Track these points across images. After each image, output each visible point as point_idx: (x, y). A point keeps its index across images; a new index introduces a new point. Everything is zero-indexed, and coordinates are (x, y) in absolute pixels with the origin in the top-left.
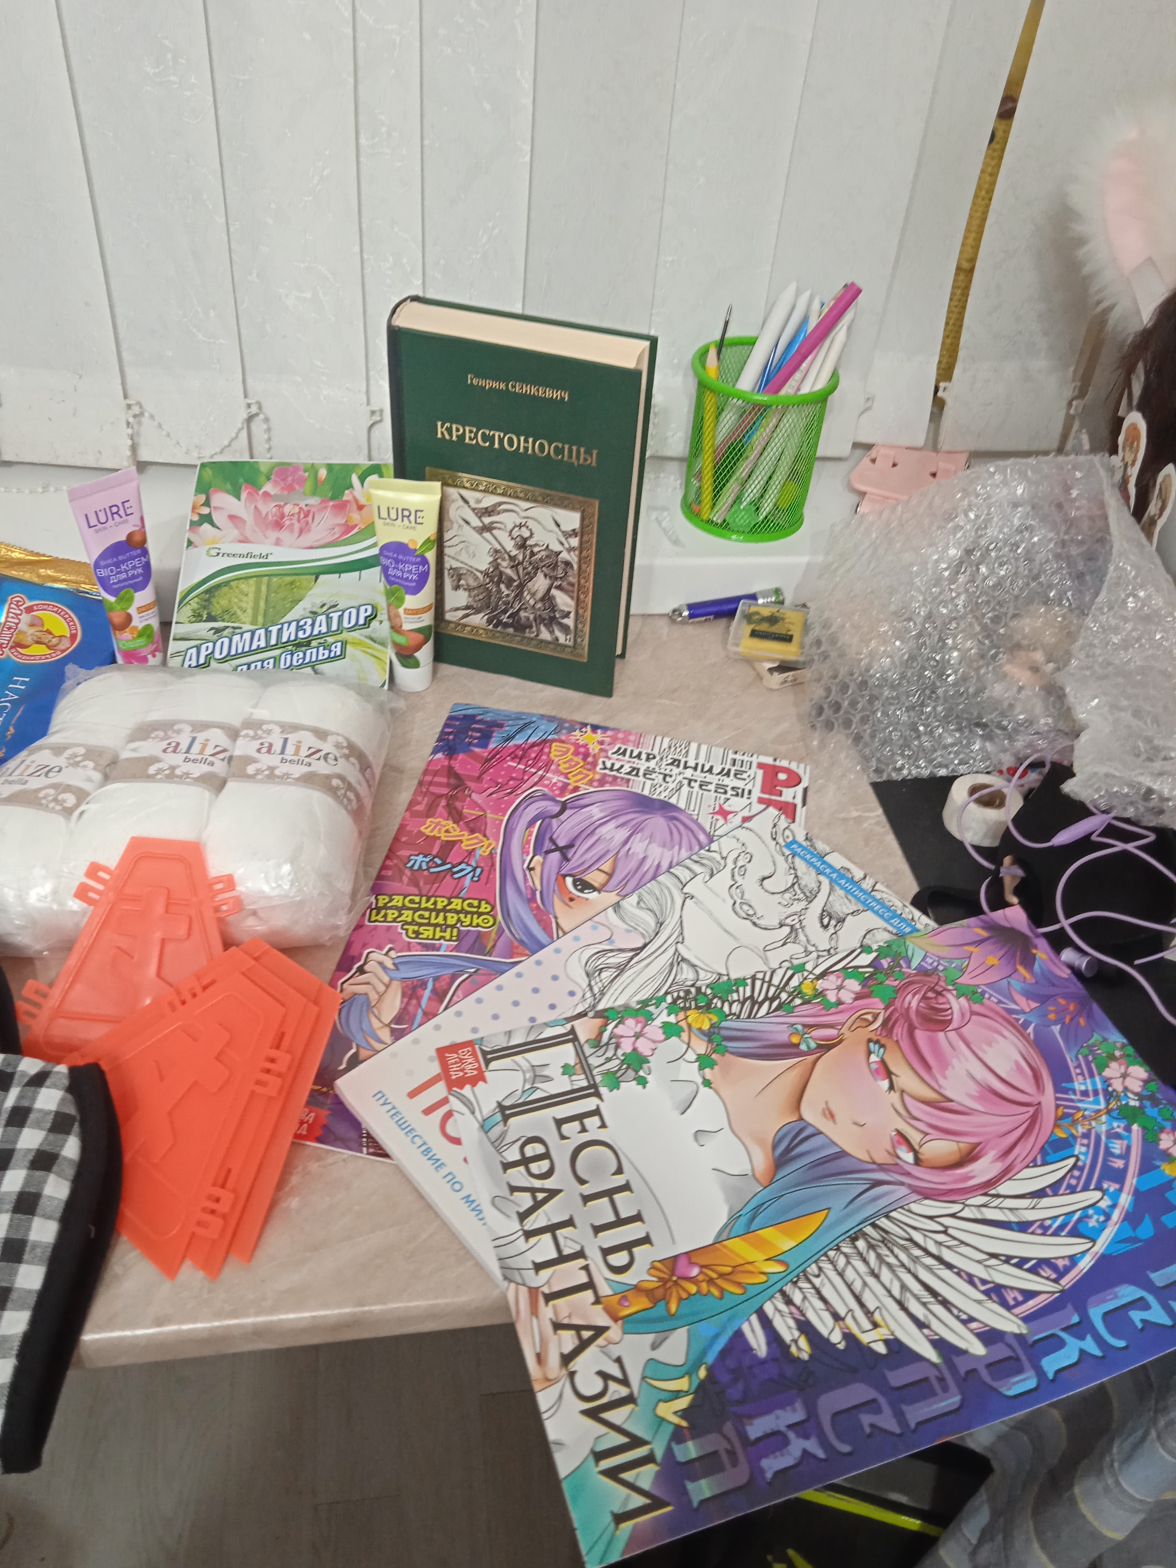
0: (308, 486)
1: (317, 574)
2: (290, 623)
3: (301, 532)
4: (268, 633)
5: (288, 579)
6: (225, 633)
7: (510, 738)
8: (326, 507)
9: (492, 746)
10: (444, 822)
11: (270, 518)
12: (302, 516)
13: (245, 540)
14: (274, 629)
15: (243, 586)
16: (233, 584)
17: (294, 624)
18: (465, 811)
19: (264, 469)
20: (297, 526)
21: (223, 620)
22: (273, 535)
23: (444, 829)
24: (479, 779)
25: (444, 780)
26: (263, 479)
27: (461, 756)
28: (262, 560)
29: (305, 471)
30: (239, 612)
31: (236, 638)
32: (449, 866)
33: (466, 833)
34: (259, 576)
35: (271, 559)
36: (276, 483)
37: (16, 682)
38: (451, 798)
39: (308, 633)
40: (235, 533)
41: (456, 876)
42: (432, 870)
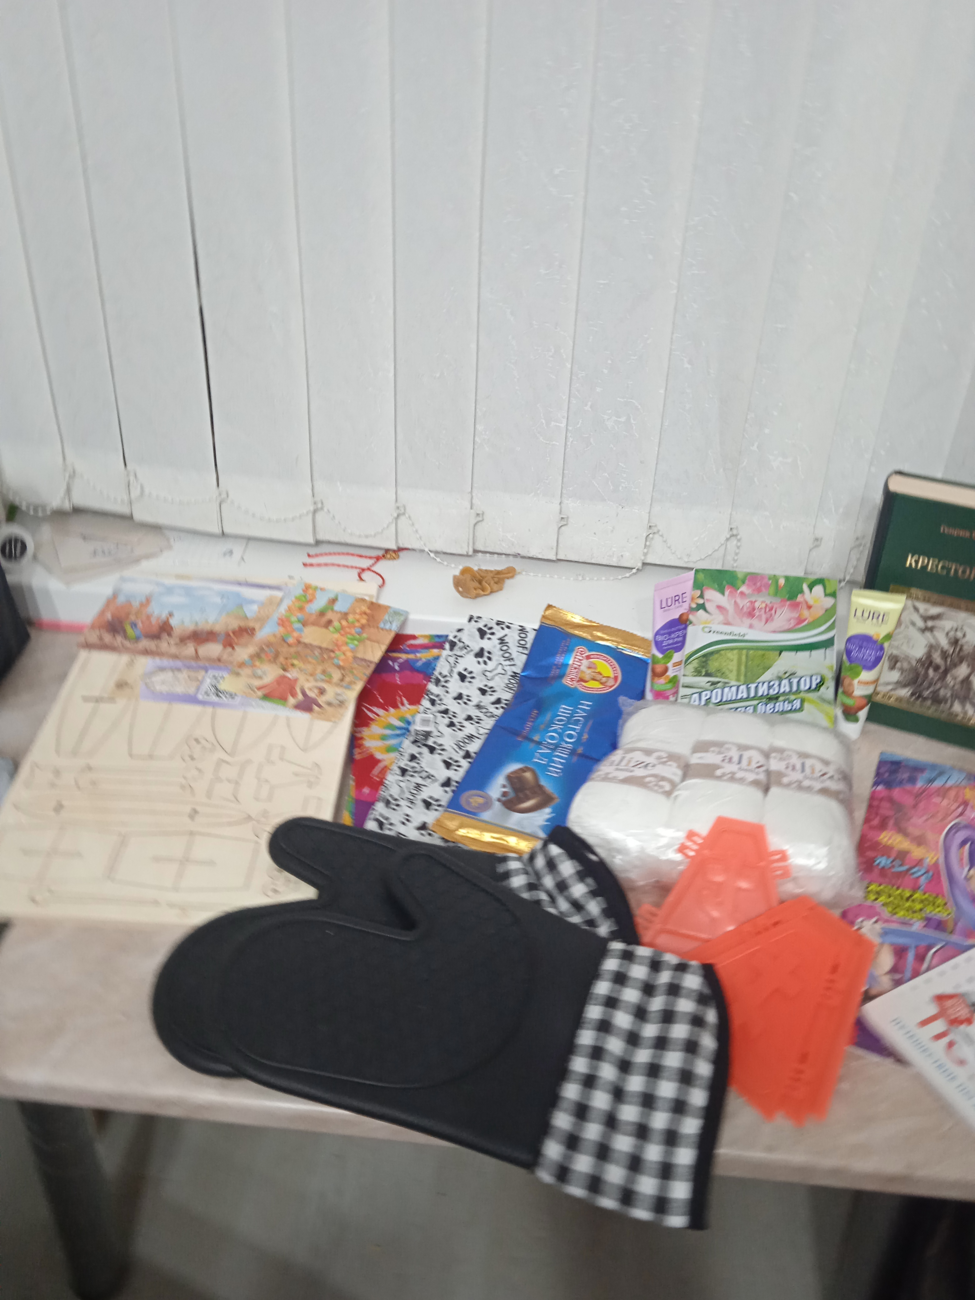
0: (772, 590)
1: (781, 650)
2: (764, 683)
3: (766, 622)
4: (748, 689)
5: (760, 652)
6: (719, 685)
7: (932, 781)
8: (785, 606)
10: (895, 836)
11: (745, 609)
12: (767, 610)
13: (728, 623)
14: (753, 686)
15: (730, 654)
16: (722, 652)
17: (766, 685)
18: (909, 829)
19: (740, 576)
20: (764, 617)
21: (717, 677)
22: (748, 621)
23: (897, 841)
24: (915, 808)
25: (888, 806)
26: (739, 582)
27: (897, 790)
28: (741, 638)
29: (770, 579)
30: (727, 672)
31: (726, 690)
33: (914, 846)
34: (741, 649)
35: (746, 638)
36: (749, 586)
37: (583, 704)
38: (897, 819)
39: (776, 692)
40: (721, 618)
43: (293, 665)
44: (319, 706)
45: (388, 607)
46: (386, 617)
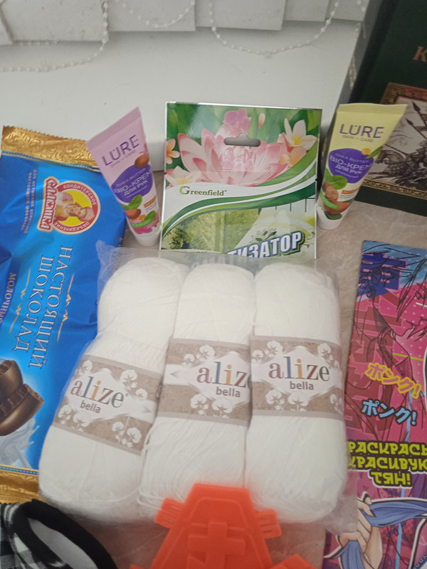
7: (412, 278)
9: (401, 286)
10: (381, 367)
18: (394, 354)
23: (382, 374)
24: (398, 320)
25: (373, 323)
27: (381, 298)
32: (392, 411)
33: (399, 377)
37: (63, 253)
38: (382, 342)
41: (400, 421)
42: (382, 416)
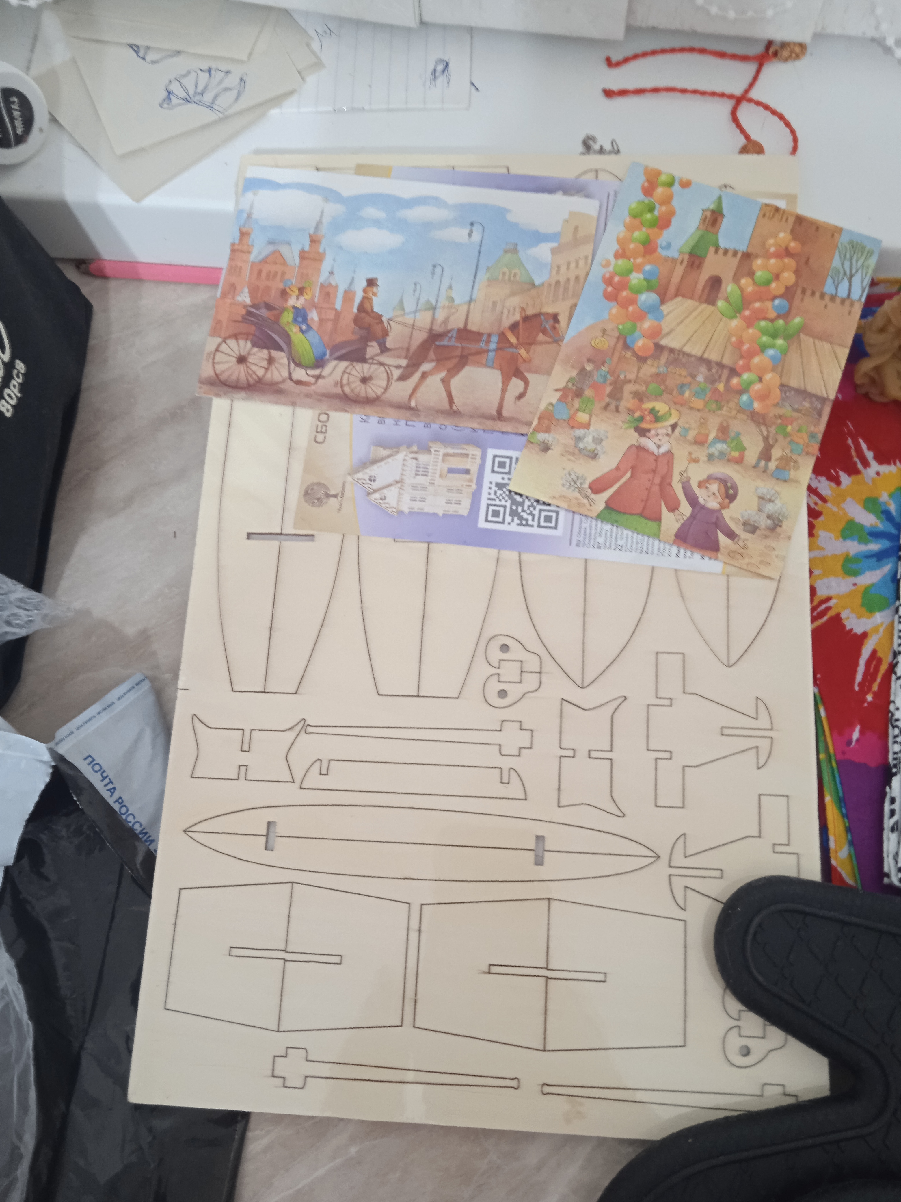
43: (657, 417)
44: (731, 535)
45: (838, 230)
46: (836, 262)
